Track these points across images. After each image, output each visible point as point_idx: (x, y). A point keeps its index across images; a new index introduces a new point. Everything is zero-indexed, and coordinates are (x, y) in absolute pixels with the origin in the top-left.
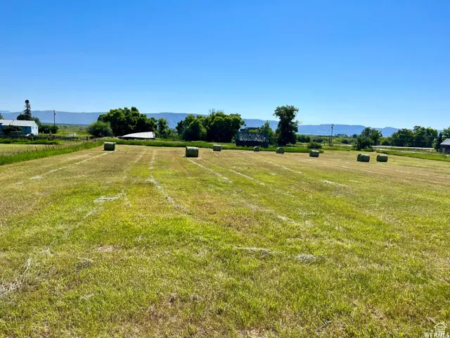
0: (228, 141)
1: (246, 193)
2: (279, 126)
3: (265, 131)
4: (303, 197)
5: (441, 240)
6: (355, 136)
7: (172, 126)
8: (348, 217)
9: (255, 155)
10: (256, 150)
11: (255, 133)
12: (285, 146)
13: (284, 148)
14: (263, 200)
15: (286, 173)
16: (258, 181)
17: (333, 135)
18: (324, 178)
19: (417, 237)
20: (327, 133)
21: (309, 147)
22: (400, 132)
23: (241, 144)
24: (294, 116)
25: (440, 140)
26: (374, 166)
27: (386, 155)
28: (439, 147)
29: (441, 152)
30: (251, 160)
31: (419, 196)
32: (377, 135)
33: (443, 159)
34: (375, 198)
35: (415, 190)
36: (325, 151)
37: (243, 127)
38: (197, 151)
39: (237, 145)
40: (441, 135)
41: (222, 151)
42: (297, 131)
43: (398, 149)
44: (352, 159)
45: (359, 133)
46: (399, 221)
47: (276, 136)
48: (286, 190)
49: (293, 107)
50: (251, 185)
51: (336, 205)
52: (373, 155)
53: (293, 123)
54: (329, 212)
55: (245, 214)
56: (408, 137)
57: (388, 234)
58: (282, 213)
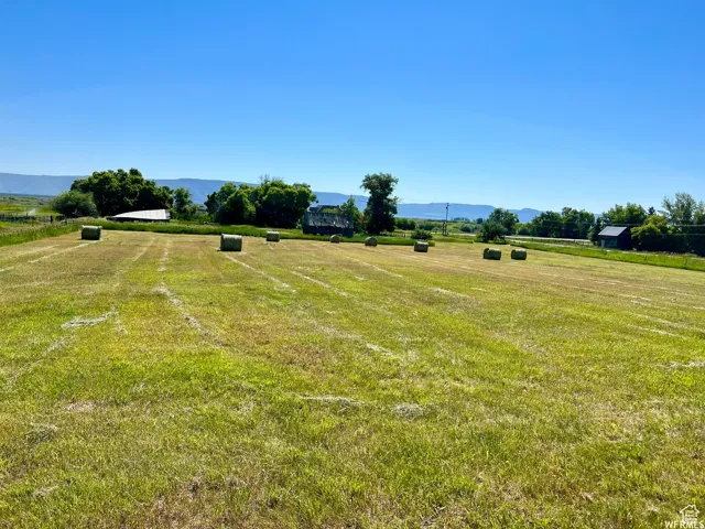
0: (290, 225)
1: (317, 310)
2: (369, 204)
3: (348, 211)
4: (404, 314)
5: (600, 376)
6: (480, 221)
7: (198, 200)
8: (470, 343)
9: (332, 249)
10: (335, 241)
11: (333, 215)
12: (378, 234)
13: (376, 237)
14: (345, 320)
15: (378, 276)
16: (336, 290)
17: (449, 219)
18: (436, 284)
19: (567, 373)
20: (438, 216)
21: (413, 237)
22: (543, 215)
23: (311, 232)
24: (391, 190)
25: (598, 229)
26: (507, 266)
27: (524, 250)
28: (596, 239)
29: (600, 245)
30: (325, 256)
31: (569, 310)
32: (512, 219)
33: (602, 255)
34: (508, 314)
35: (563, 302)
36: (437, 244)
37: (313, 205)
38: (240, 241)
39: (306, 232)
40: (599, 221)
41: (281, 241)
42: (395, 213)
43: (542, 241)
44: (476, 256)
45: (486, 217)
46: (543, 349)
47: (364, 219)
48: (379, 304)
49: (389, 177)
50: (324, 295)
51: (453, 326)
52: (506, 250)
53: (389, 200)
54: (442, 336)
55: (315, 343)
56: (556, 224)
57: (526, 368)
58: (373, 339)
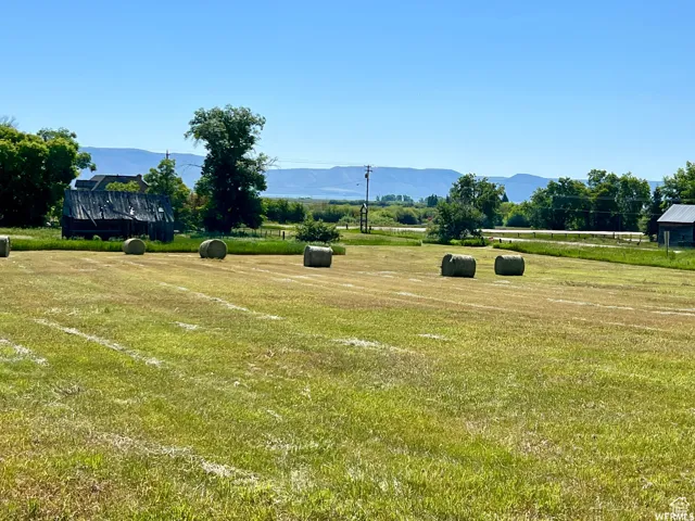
0: (37, 222)
1: (94, 398)
2: (205, 170)
3: (161, 186)
4: (283, 397)
5: (667, 494)
6: (432, 201)
8: (417, 447)
9: (129, 268)
10: (134, 250)
11: (129, 195)
12: (228, 233)
13: (223, 240)
14: (155, 417)
15: (228, 321)
16: (136, 355)
17: (372, 199)
18: (348, 330)
19: (605, 492)
20: (348, 193)
21: (302, 238)
22: (553, 187)
23: (79, 232)
24: (251, 140)
25: (657, 209)
26: (487, 288)
27: (518, 256)
28: (654, 229)
29: (661, 241)
30: (114, 283)
31: (608, 370)
32: (494, 197)
33: (666, 261)
34: (491, 383)
35: (598, 355)
36: (350, 249)
37: (84, 174)
39: (67, 234)
40: (657, 195)
41: (12, 254)
42: (262, 187)
43: (552, 237)
44: (424, 272)
45: (444, 193)
46: (558, 449)
47: (198, 202)
48: (229, 378)
49: (246, 113)
50: (112, 366)
51: (383, 414)
52: (484, 257)
53: (248, 162)
54: (361, 436)
55: (87, 470)
56: (577, 202)
57: (528, 490)
58: (213, 449)
